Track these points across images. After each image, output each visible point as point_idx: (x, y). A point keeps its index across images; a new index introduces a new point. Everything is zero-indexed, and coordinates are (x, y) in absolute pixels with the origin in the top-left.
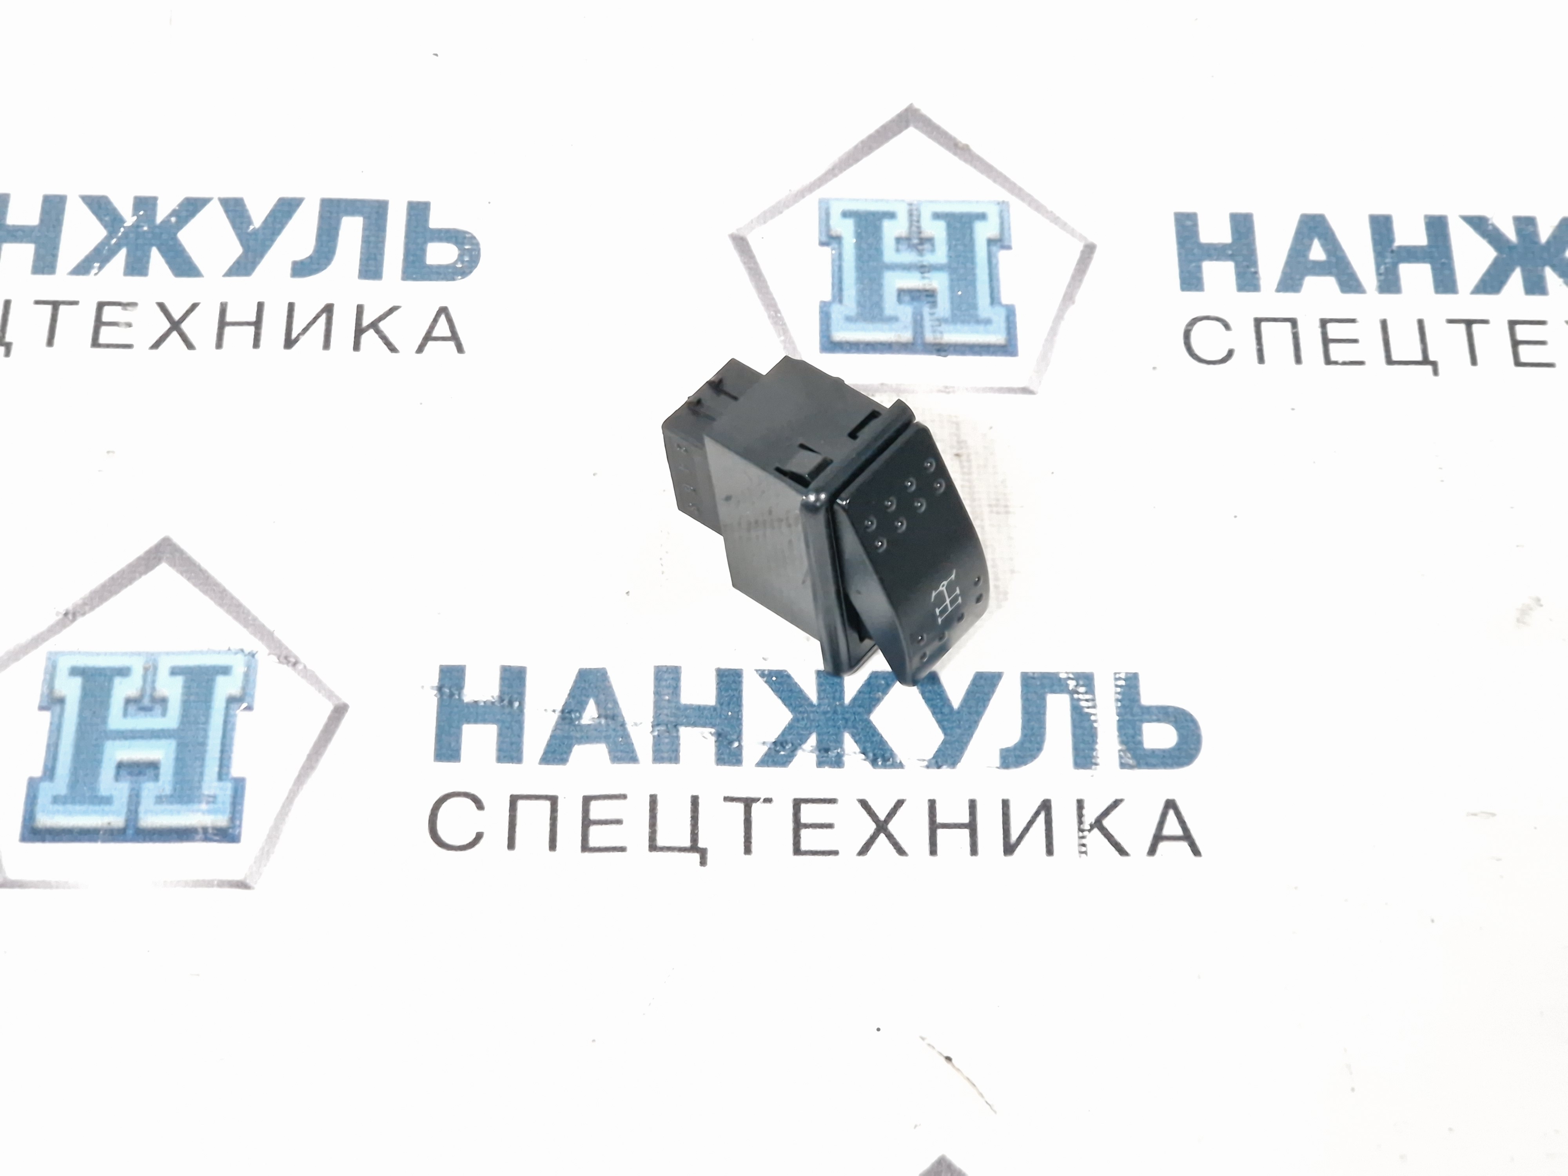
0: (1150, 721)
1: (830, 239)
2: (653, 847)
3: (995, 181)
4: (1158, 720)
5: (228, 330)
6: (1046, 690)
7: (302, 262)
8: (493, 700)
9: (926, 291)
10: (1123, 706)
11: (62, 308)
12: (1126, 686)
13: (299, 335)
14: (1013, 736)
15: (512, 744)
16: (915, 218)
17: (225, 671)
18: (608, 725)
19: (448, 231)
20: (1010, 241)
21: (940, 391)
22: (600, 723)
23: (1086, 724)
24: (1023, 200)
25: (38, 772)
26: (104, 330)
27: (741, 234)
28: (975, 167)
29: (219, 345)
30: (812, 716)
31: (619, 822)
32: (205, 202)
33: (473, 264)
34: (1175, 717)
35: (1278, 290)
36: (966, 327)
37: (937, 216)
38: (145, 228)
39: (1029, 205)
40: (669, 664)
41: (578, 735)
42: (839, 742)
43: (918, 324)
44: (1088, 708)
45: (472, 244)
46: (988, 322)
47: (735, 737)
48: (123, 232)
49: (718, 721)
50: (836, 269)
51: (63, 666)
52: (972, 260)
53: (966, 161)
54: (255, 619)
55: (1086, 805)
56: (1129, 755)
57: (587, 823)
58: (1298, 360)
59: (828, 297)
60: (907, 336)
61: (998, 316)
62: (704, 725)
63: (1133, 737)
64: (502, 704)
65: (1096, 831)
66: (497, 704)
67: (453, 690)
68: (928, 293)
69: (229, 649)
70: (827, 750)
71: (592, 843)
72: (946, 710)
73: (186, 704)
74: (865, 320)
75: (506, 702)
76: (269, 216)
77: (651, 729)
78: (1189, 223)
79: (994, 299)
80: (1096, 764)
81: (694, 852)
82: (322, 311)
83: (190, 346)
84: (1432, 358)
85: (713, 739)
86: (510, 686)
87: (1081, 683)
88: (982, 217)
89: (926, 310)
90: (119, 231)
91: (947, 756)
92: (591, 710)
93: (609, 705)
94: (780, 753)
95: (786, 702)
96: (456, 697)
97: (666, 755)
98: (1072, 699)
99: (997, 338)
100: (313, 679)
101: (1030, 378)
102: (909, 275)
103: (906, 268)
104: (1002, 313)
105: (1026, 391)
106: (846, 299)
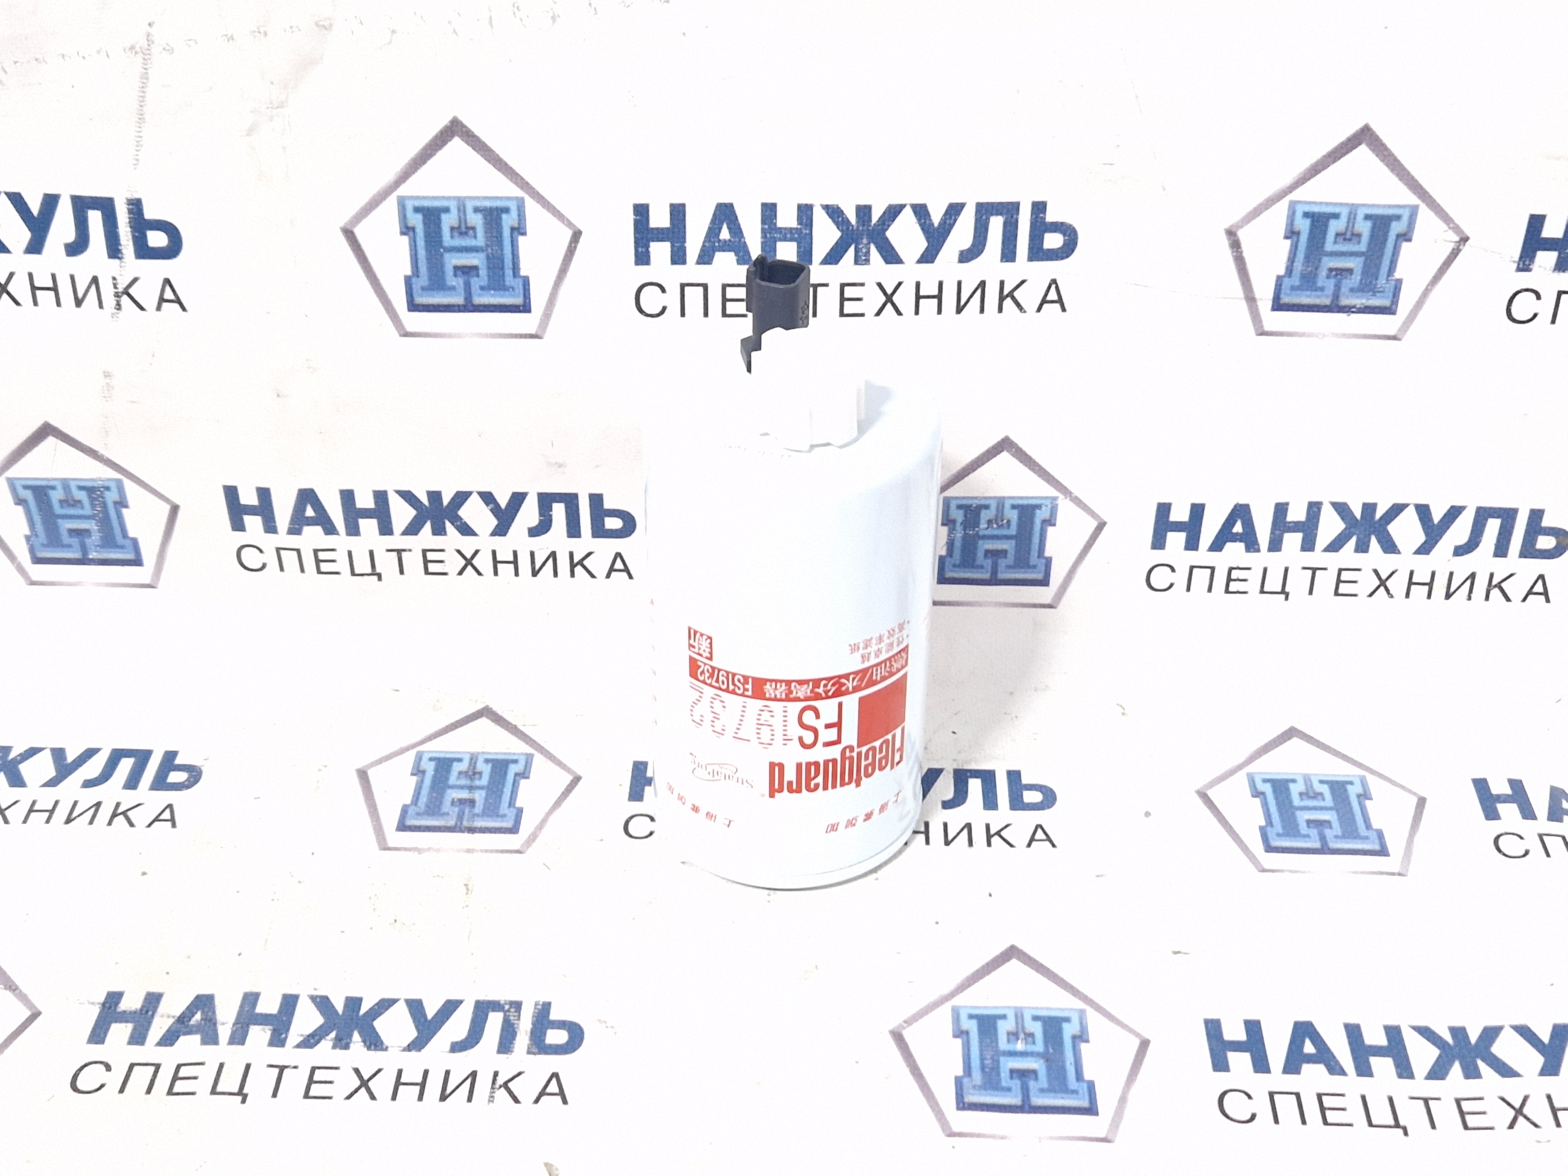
0: (552, 1028)
1: (418, 772)
2: (214, 1092)
3: (527, 744)
4: (559, 1028)
5: (33, 814)
6: (490, 1010)
7: (89, 781)
8: (135, 1011)
9: (470, 799)
10: (538, 1020)
12: (542, 1009)
13: (75, 818)
14: (461, 1035)
15: (140, 1034)
16: (473, 762)
18: (205, 1024)
19: (186, 766)
20: (529, 774)
21: (466, 853)
22: (201, 1024)
23: (511, 1029)
24: (541, 752)
27: (364, 770)
28: (518, 737)
29: (25, 822)
30: (336, 1021)
31: (195, 1078)
32: (40, 749)
33: (195, 782)
34: (569, 1027)
36: (490, 819)
37: (487, 760)
38: (1, 763)
39: (545, 755)
40: (253, 991)
41: (185, 1030)
42: (350, 1036)
43: (460, 817)
44: (515, 1020)
45: (197, 772)
46: (505, 816)
47: (284, 1031)
49: (275, 1023)
50: (418, 787)
52: (503, 784)
53: (512, 733)
55: (500, 1074)
56: (534, 1047)
57: (175, 1078)
59: (408, 802)
60: (452, 823)
61: (511, 814)
62: (267, 1025)
63: (540, 1037)
64: (141, 1012)
65: (502, 1089)
66: (138, 1013)
67: (113, 1005)
68: (471, 801)
70: (341, 1040)
71: (175, 1090)
72: (422, 1019)
74: (428, 814)
75: (144, 1012)
76: (78, 757)
77: (231, 1026)
78: (642, 767)
79: (511, 804)
80: (512, 1052)
81: (239, 1096)
82: (95, 805)
83: (6, 822)
85: (269, 1033)
86: (150, 1003)
87: (514, 1006)
88: (515, 761)
89: (467, 811)
91: (417, 1045)
92: (198, 1016)
93: (210, 1014)
94: (310, 1041)
95: (323, 1013)
96: (113, 1008)
97: (237, 1040)
98: (505, 1015)
99: (509, 824)
100: (23, 998)
101: (523, 845)
102: (462, 791)
103: (462, 787)
104: (514, 811)
105: (518, 852)
106: (419, 804)
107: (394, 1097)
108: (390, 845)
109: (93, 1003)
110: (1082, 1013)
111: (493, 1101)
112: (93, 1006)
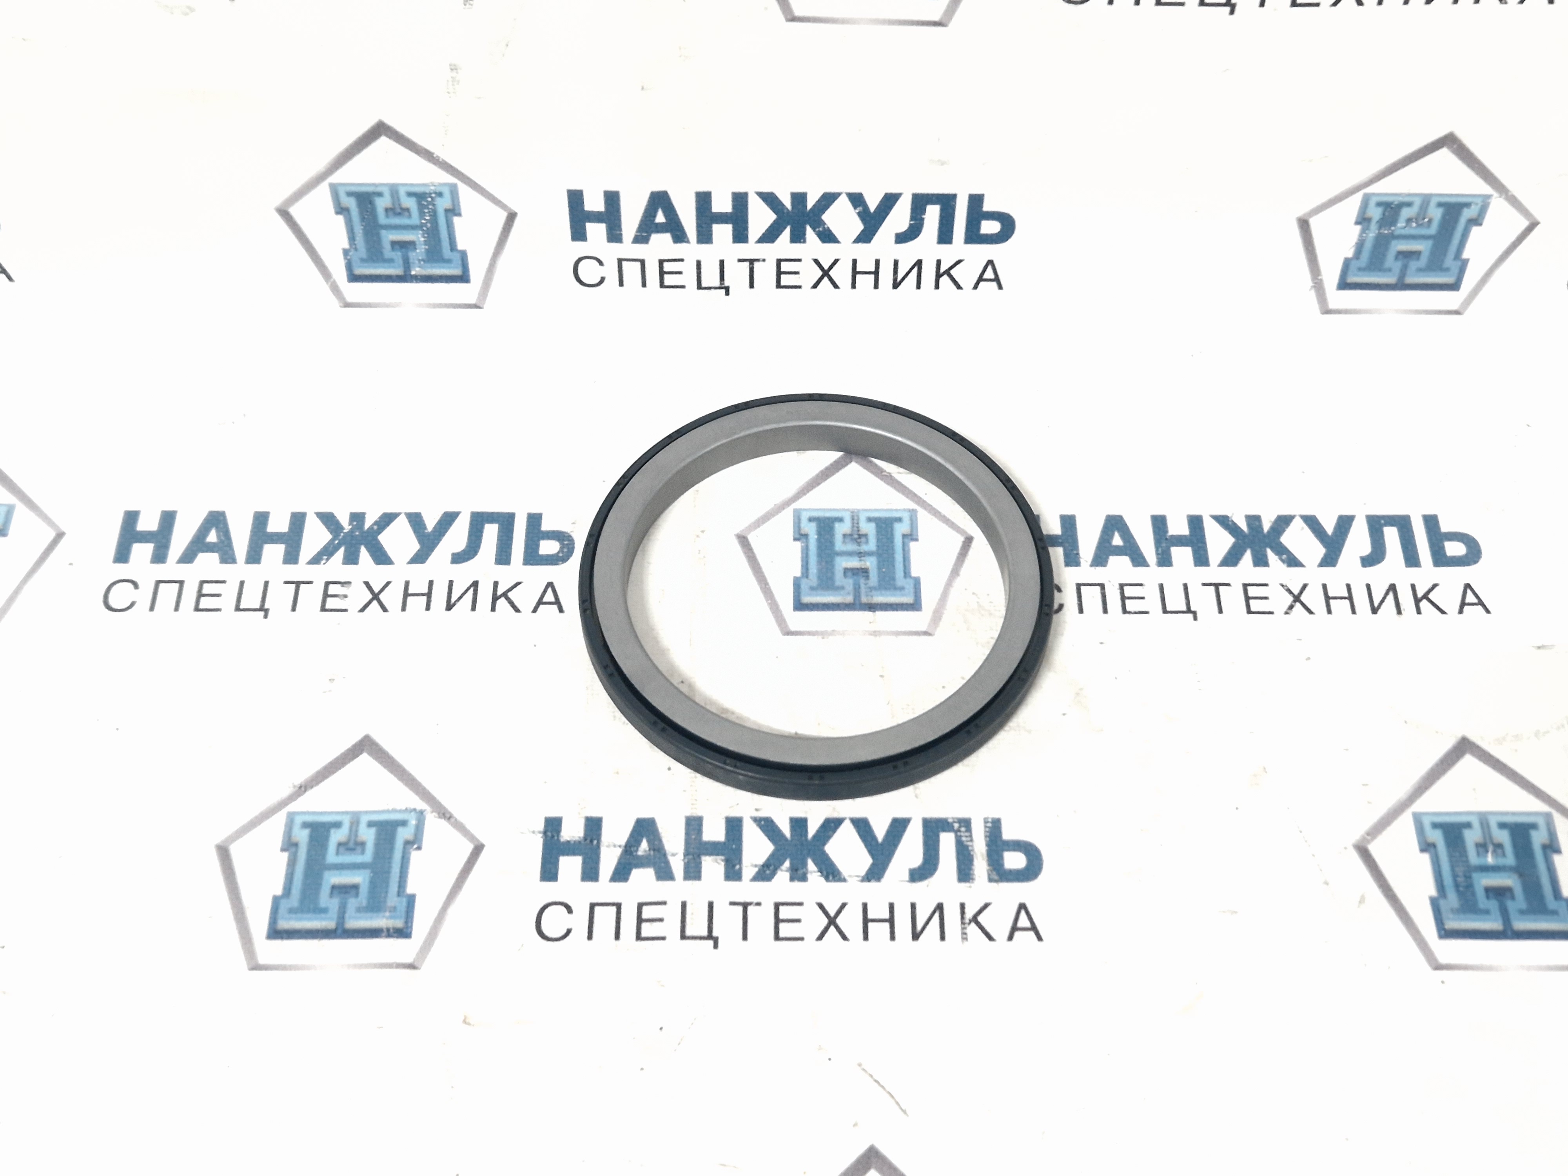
0: (1007, 850)
1: (800, 536)
2: (683, 936)
3: (907, 497)
4: (1014, 850)
5: (410, 599)
6: (939, 829)
7: (458, 554)
8: (580, 840)
9: (863, 569)
10: (991, 840)
11: (302, 586)
12: (992, 827)
13: (456, 601)
14: (917, 860)
15: (592, 868)
16: (855, 521)
17: (404, 823)
18: (654, 855)
19: (553, 532)
20: (918, 535)
21: (871, 635)
22: (650, 855)
23: (966, 853)
24: (925, 509)
25: (279, 892)
26: (329, 600)
27: (743, 535)
28: (895, 488)
29: (404, 609)
30: (787, 848)
31: (661, 920)
32: (396, 515)
33: (569, 554)
34: (1025, 847)
35: (1091, 566)
36: (888, 592)
37: (870, 520)
38: (357, 533)
39: (930, 512)
40: (695, 815)
41: (635, 862)
42: (805, 865)
43: (857, 591)
44: (967, 841)
45: (569, 540)
46: (902, 589)
47: (737, 862)
48: (343, 536)
49: (726, 851)
50: (805, 556)
51: (299, 820)
52: (893, 549)
53: (888, 484)
54: (424, 789)
55: (966, 906)
56: (994, 873)
57: (640, 920)
58: (1105, 611)
59: (799, 574)
60: (849, 599)
61: (909, 586)
62: (718, 855)
63: (997, 861)
64: (586, 842)
65: (973, 924)
66: (583, 842)
67: (555, 833)
68: (863, 571)
69: (406, 809)
70: (796, 870)
71: (644, 934)
72: (873, 843)
73: (377, 845)
74: (823, 589)
75: (588, 841)
76: (438, 523)
77: (683, 858)
79: (906, 572)
80: (973, 879)
81: (710, 939)
82: (471, 586)
83: (385, 610)
84: (1193, 609)
85: (723, 864)
86: (592, 830)
87: (962, 824)
88: (899, 520)
89: (862, 582)
90: (340, 535)
91: (875, 874)
92: (644, 845)
93: (656, 843)
94: (766, 873)
95: (771, 839)
96: (556, 838)
97: (692, 875)
98: (956, 836)
99: (909, 599)
100: (460, 827)
101: (929, 624)
102: (851, 559)
103: (850, 554)
104: (912, 582)
105: (926, 633)
106: (811, 576)
107: (866, 938)
108: (793, 628)
109: (533, 832)
110: (1548, 817)
111: (966, 939)
112: (534, 835)
